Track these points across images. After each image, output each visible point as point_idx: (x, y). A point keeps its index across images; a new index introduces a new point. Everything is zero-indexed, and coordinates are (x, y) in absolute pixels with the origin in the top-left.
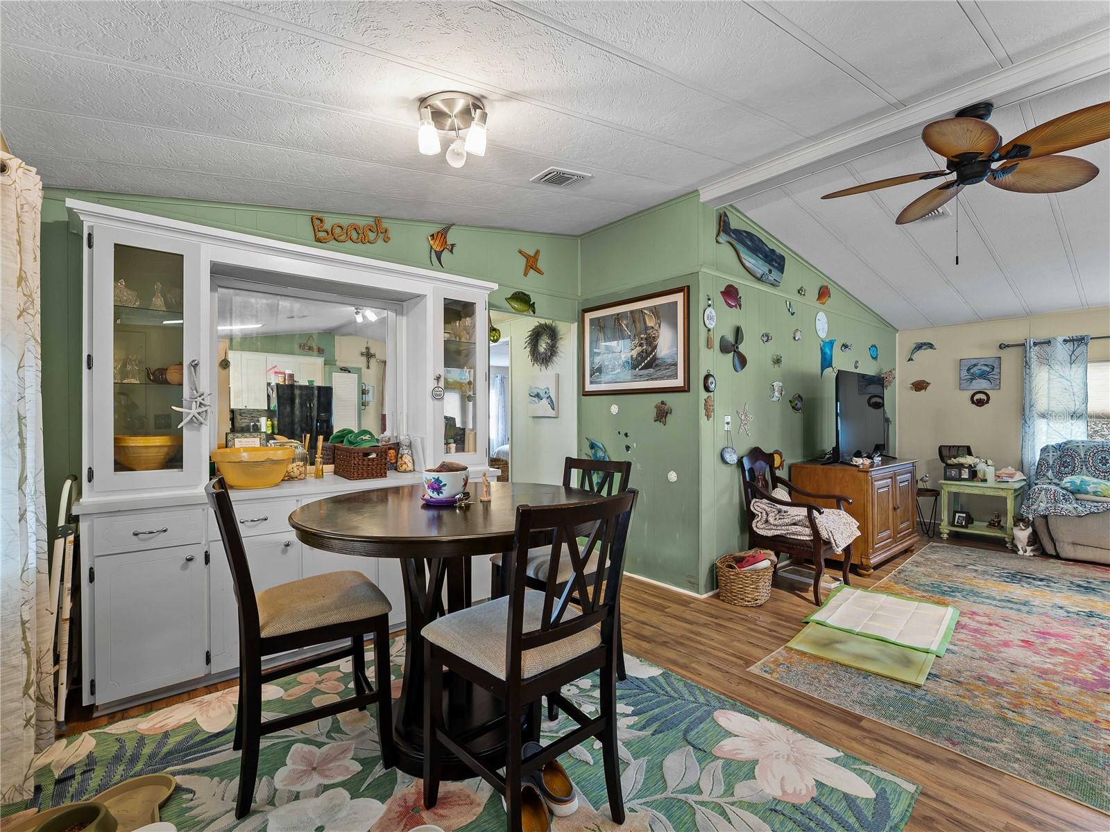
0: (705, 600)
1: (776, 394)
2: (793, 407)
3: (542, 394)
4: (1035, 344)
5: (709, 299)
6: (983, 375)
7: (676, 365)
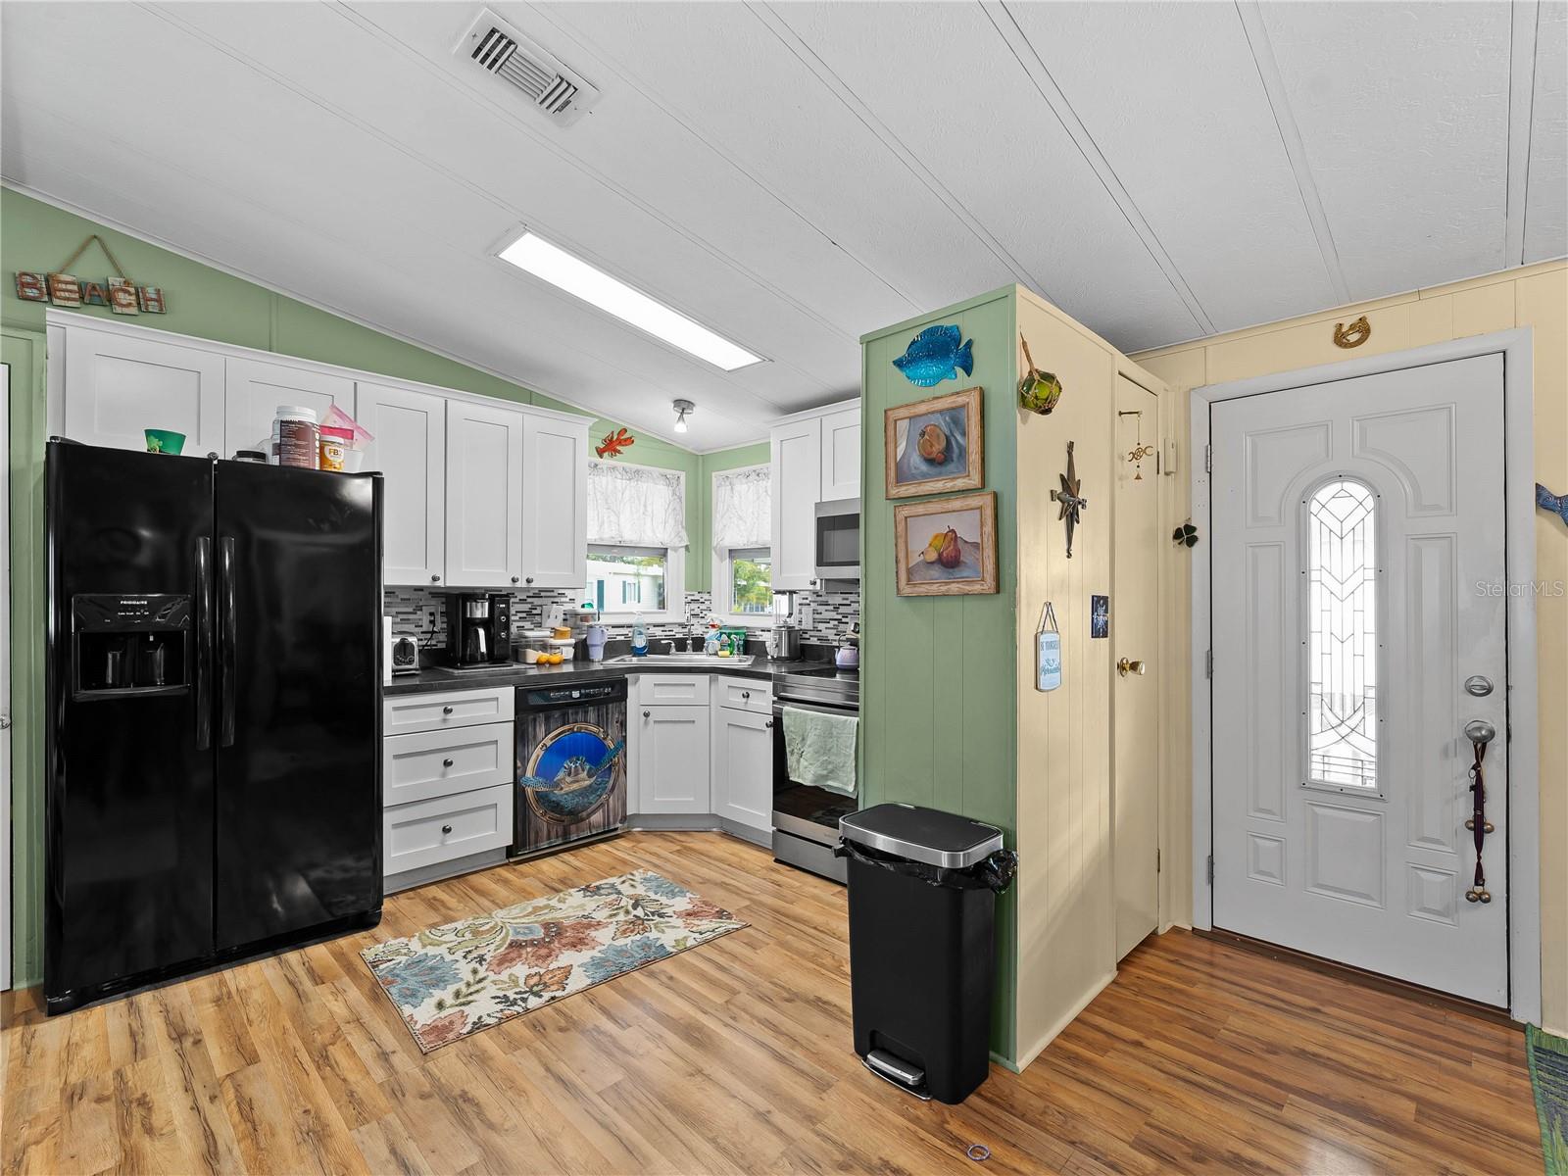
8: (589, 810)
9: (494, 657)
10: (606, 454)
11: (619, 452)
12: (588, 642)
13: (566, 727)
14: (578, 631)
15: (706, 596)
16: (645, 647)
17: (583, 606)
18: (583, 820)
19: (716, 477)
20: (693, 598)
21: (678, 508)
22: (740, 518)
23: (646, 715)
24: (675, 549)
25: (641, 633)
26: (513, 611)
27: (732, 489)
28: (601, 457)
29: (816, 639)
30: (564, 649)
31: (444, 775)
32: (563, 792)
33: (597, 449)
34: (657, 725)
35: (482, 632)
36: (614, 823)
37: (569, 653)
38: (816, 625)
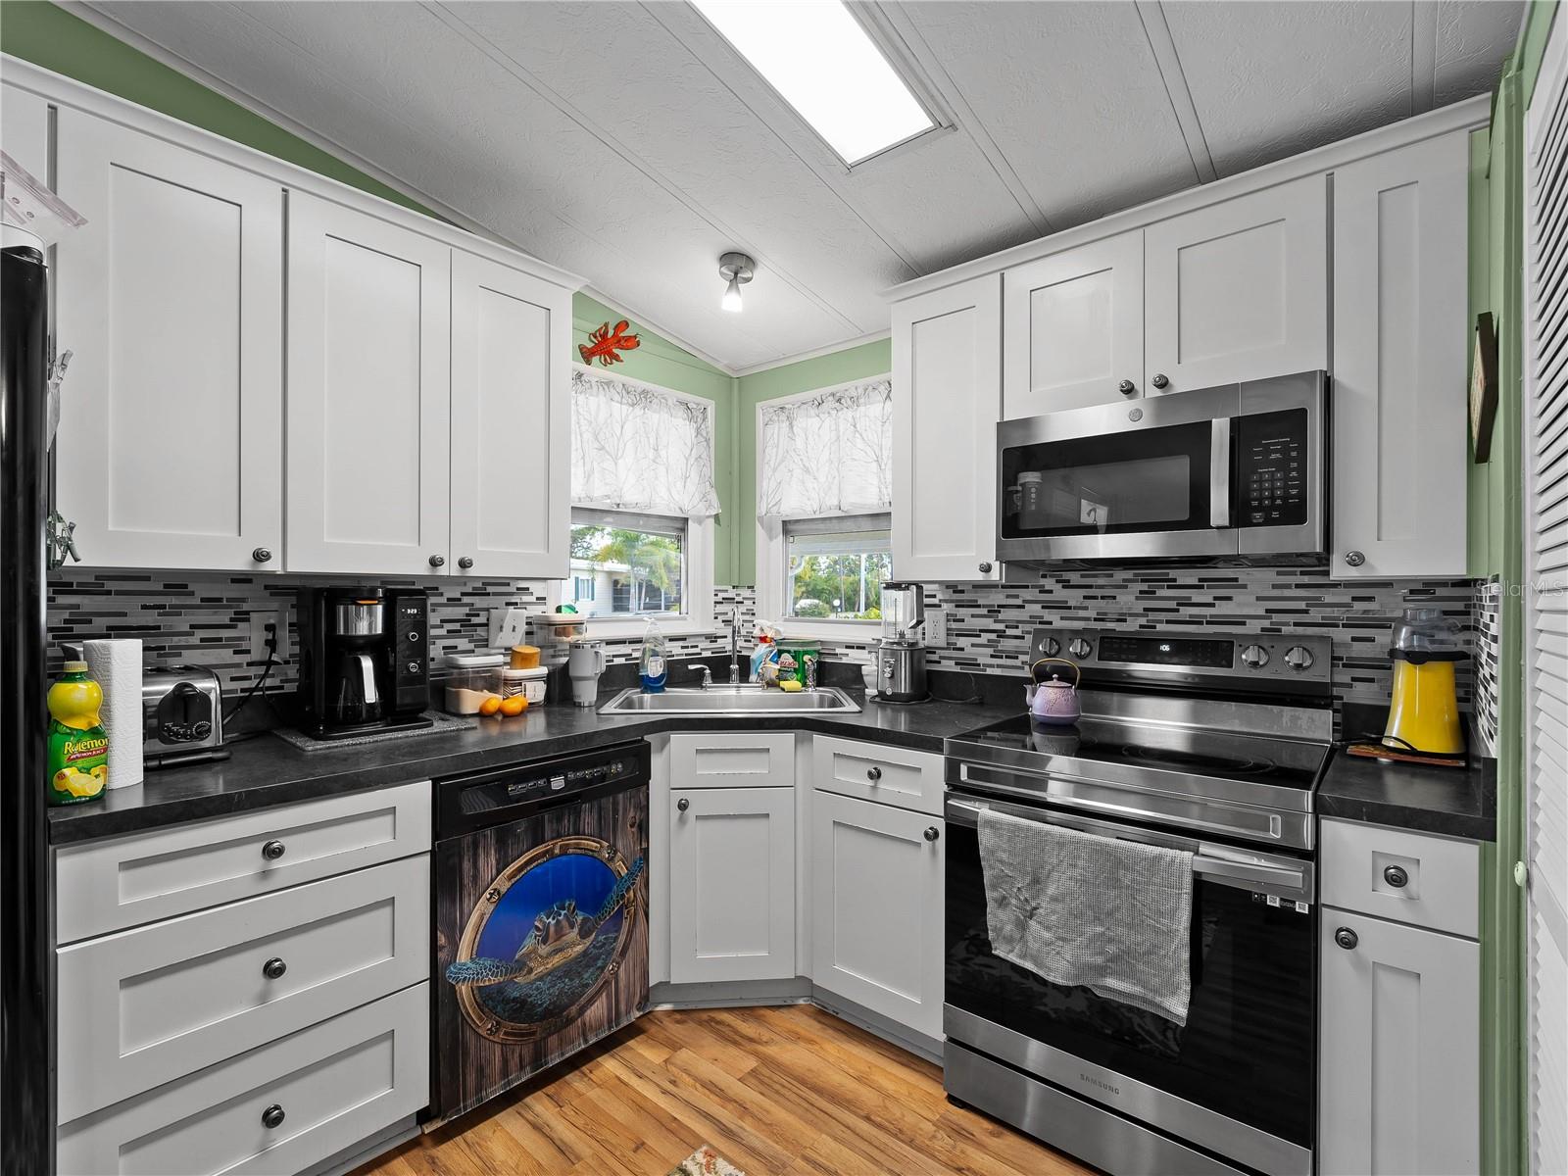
8: (583, 1001)
9: (394, 711)
10: (595, 359)
11: (617, 358)
12: (573, 673)
13: (540, 849)
14: (551, 651)
15: (747, 593)
16: (662, 676)
17: (559, 610)
18: (570, 1021)
19: (762, 410)
20: (726, 595)
21: (704, 456)
22: (807, 471)
23: (683, 806)
24: (700, 521)
25: (655, 654)
26: (433, 619)
27: (791, 426)
28: (588, 363)
29: (953, 663)
30: (529, 685)
31: (263, 998)
32: (533, 976)
33: (582, 348)
34: (700, 823)
35: (367, 664)
36: (628, 1012)
37: (537, 692)
38: (953, 639)
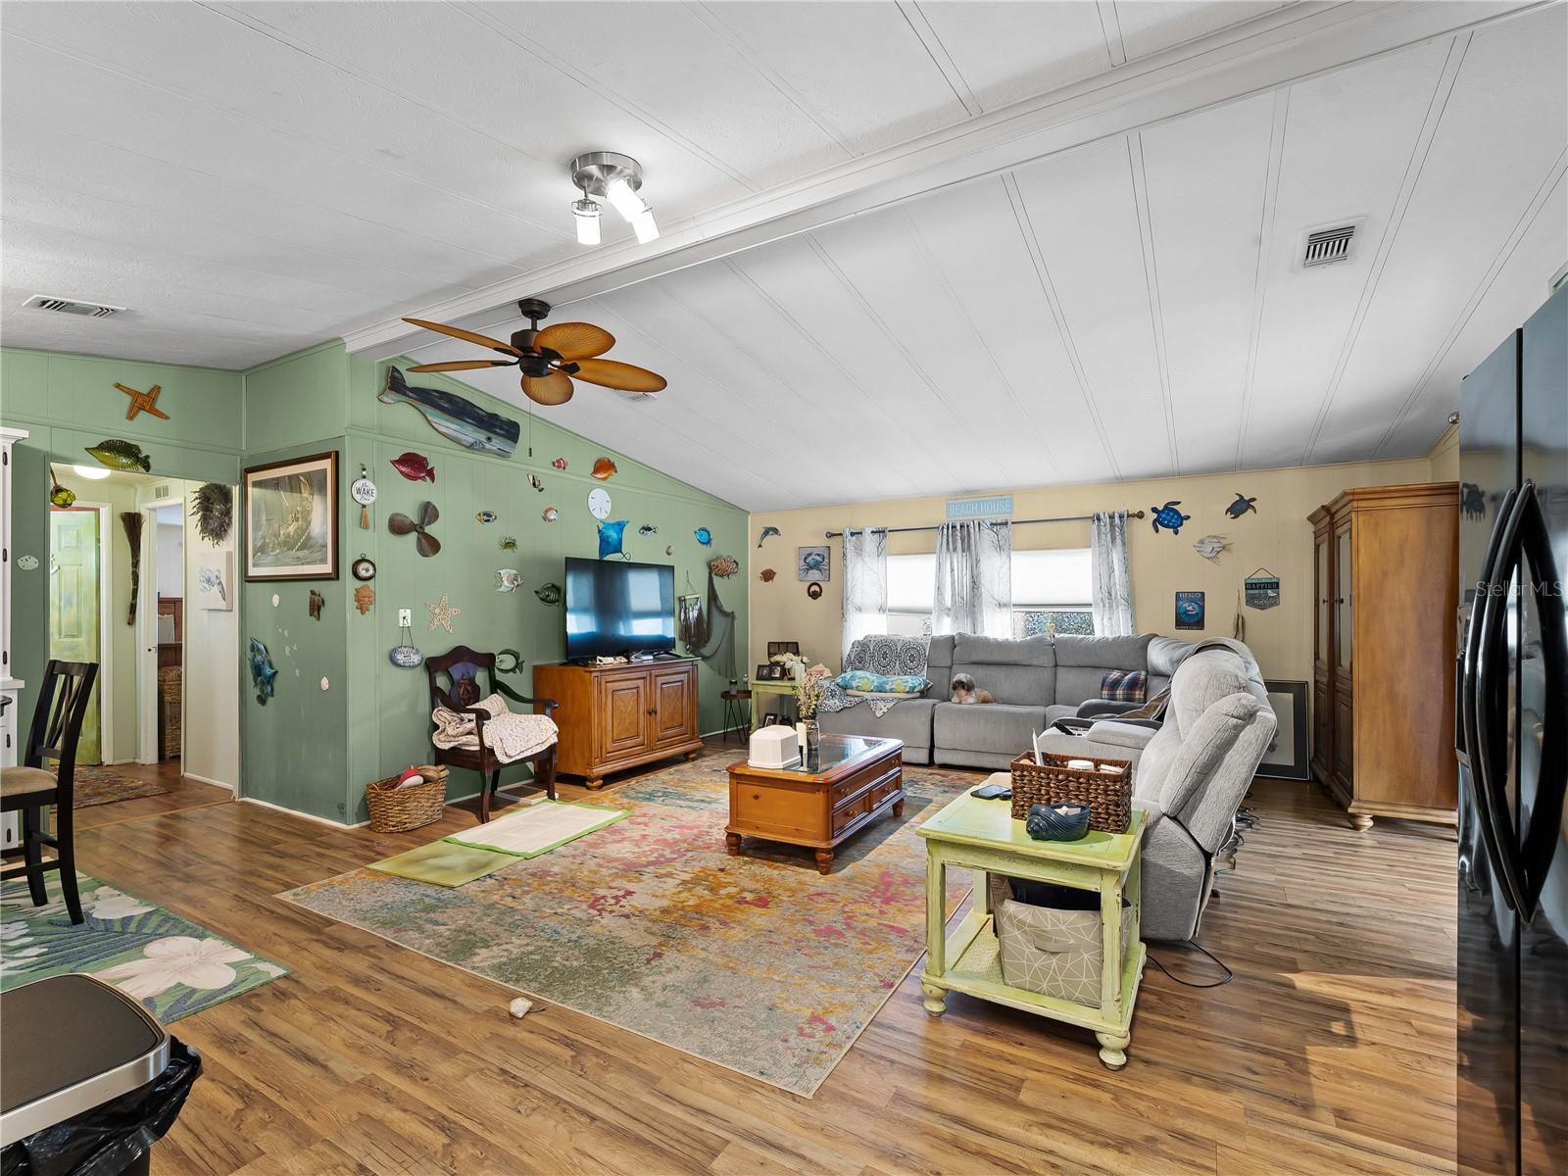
0: (355, 833)
1: (506, 583)
2: (542, 599)
3: (213, 579)
4: (852, 534)
5: (364, 470)
6: (816, 566)
7: (325, 546)
